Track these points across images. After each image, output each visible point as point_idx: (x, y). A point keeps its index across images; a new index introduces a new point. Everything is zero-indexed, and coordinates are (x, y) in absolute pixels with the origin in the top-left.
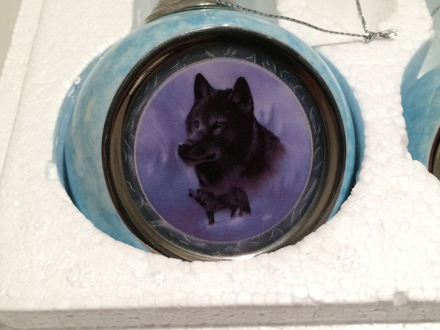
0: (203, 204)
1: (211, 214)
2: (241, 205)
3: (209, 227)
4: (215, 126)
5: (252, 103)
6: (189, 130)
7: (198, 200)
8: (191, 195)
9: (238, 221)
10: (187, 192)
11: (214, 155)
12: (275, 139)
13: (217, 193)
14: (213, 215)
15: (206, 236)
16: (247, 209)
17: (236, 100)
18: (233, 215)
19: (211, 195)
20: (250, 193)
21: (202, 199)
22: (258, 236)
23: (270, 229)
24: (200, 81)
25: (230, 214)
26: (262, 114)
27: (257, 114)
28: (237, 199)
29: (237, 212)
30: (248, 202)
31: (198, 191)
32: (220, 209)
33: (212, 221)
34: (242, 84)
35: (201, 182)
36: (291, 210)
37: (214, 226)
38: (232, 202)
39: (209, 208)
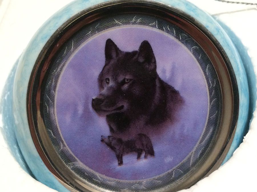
0: (113, 148)
1: (120, 156)
2: (146, 149)
3: (119, 168)
4: (123, 83)
5: (155, 62)
6: (101, 86)
7: (109, 145)
8: (102, 141)
9: (143, 162)
10: (100, 139)
11: (122, 107)
12: (175, 93)
13: (125, 139)
14: (121, 158)
15: (116, 175)
16: (151, 152)
17: (141, 60)
18: (139, 157)
19: (120, 141)
20: (154, 139)
21: (112, 144)
22: (161, 175)
23: (172, 170)
24: (110, 45)
25: (136, 157)
26: (164, 71)
27: (159, 71)
28: (143, 145)
29: (143, 155)
30: (152, 147)
31: (109, 137)
32: (127, 153)
33: (121, 163)
34: (146, 47)
35: (111, 130)
36: (190, 154)
37: (123, 167)
38: (138, 146)
39: (118, 152)
